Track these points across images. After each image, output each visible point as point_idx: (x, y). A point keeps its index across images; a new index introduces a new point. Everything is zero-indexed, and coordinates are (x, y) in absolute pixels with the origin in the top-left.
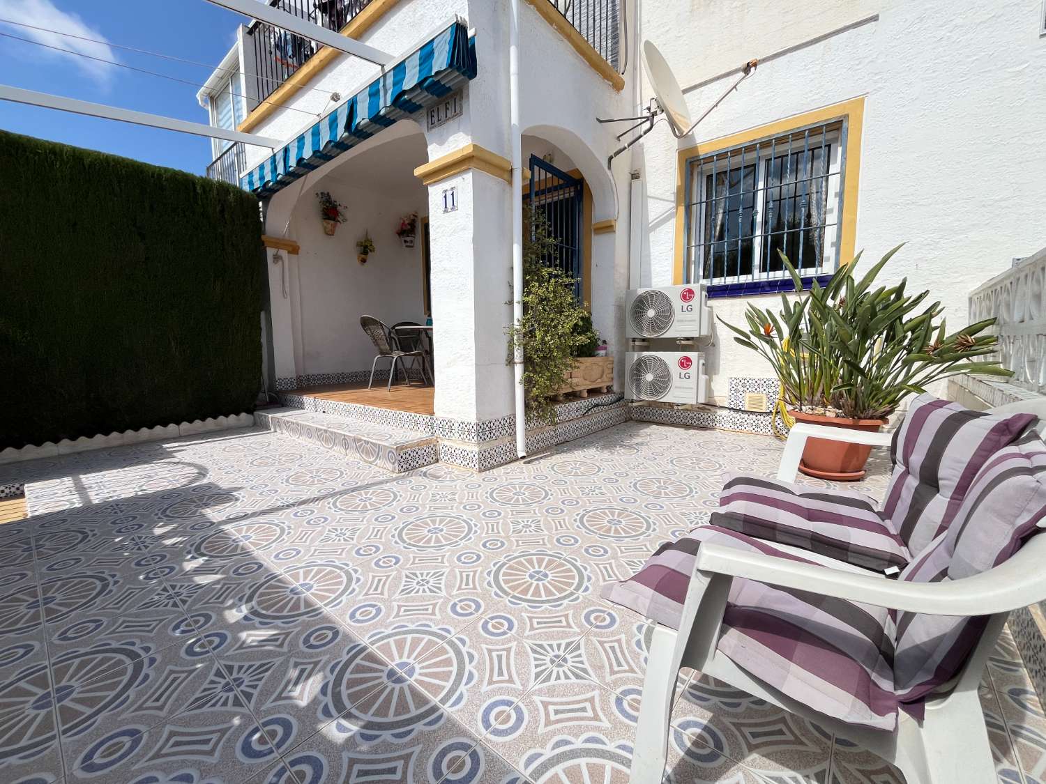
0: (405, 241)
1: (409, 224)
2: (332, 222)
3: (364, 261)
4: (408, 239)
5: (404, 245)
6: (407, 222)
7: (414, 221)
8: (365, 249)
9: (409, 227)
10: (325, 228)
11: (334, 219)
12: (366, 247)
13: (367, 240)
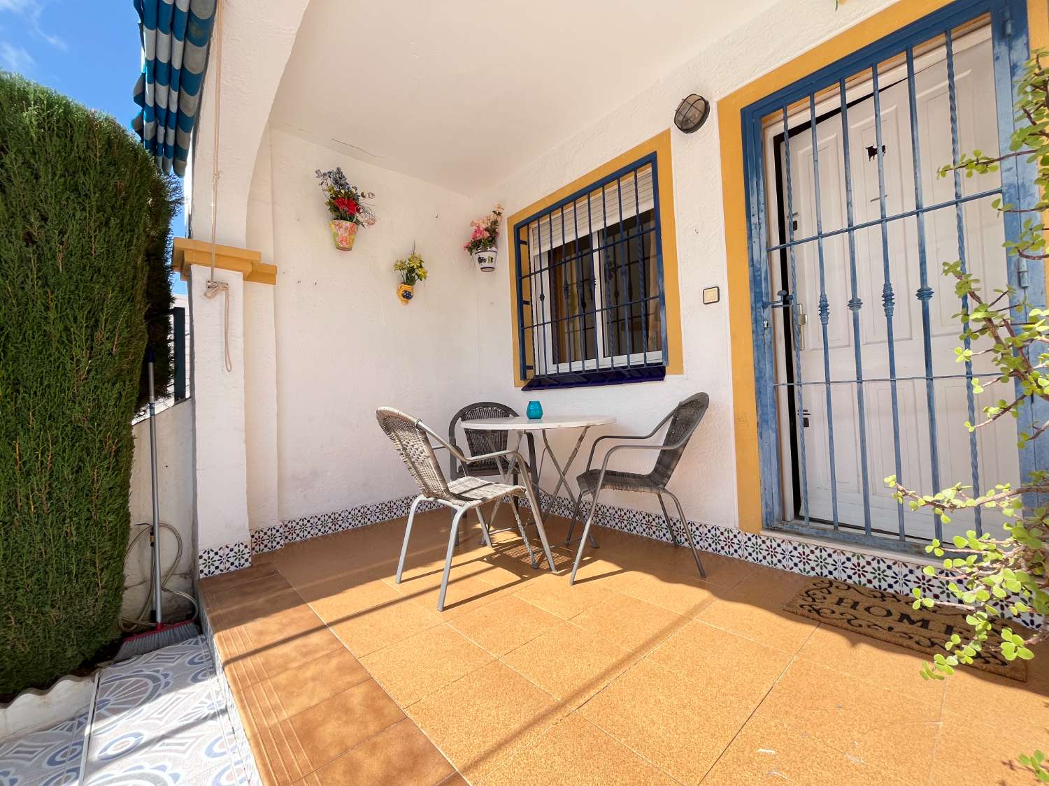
0: (481, 260)
1: (487, 230)
2: (348, 224)
3: (407, 296)
4: (485, 255)
5: (479, 266)
6: (483, 226)
7: (495, 223)
8: (411, 274)
9: (487, 234)
10: (335, 235)
11: (350, 218)
12: (411, 270)
13: (413, 257)
